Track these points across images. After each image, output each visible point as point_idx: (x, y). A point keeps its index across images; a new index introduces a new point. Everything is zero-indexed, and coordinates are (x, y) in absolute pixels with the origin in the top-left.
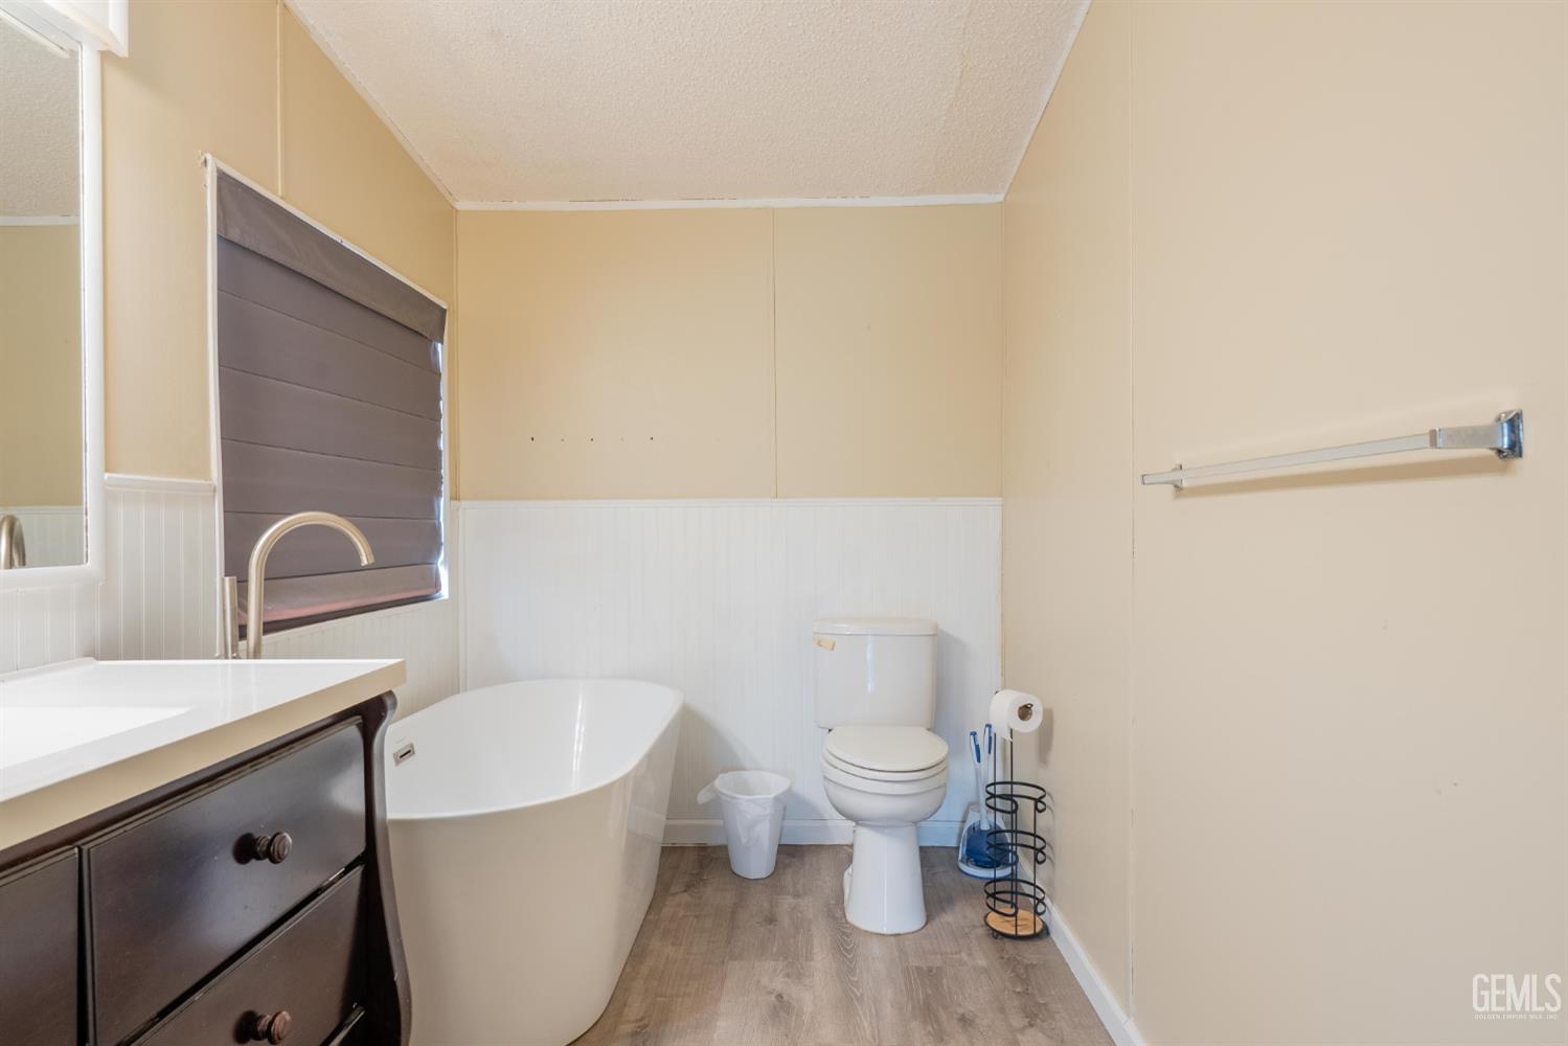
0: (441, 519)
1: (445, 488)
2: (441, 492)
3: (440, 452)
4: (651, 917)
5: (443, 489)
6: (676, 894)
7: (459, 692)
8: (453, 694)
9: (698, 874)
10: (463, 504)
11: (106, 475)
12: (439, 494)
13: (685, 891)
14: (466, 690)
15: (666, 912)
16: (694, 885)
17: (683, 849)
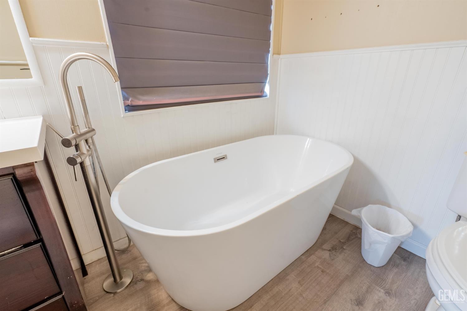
0: (269, 63)
1: (271, 49)
2: (269, 51)
3: (270, 31)
4: (303, 257)
5: (270, 49)
6: (325, 250)
7: (273, 134)
8: (270, 134)
9: (343, 243)
10: (281, 56)
11: (31, 38)
12: (269, 52)
13: (330, 250)
14: (276, 134)
15: (313, 258)
16: (336, 249)
17: (347, 223)
